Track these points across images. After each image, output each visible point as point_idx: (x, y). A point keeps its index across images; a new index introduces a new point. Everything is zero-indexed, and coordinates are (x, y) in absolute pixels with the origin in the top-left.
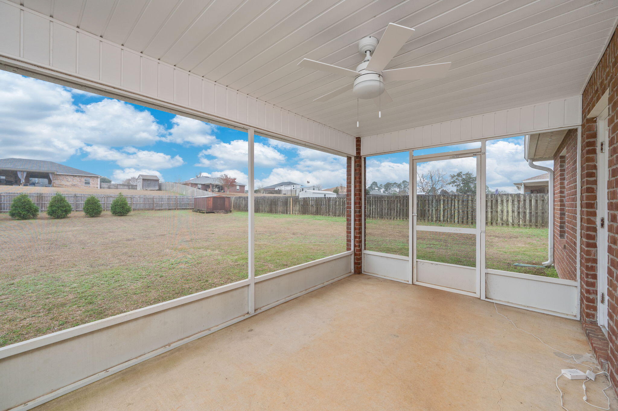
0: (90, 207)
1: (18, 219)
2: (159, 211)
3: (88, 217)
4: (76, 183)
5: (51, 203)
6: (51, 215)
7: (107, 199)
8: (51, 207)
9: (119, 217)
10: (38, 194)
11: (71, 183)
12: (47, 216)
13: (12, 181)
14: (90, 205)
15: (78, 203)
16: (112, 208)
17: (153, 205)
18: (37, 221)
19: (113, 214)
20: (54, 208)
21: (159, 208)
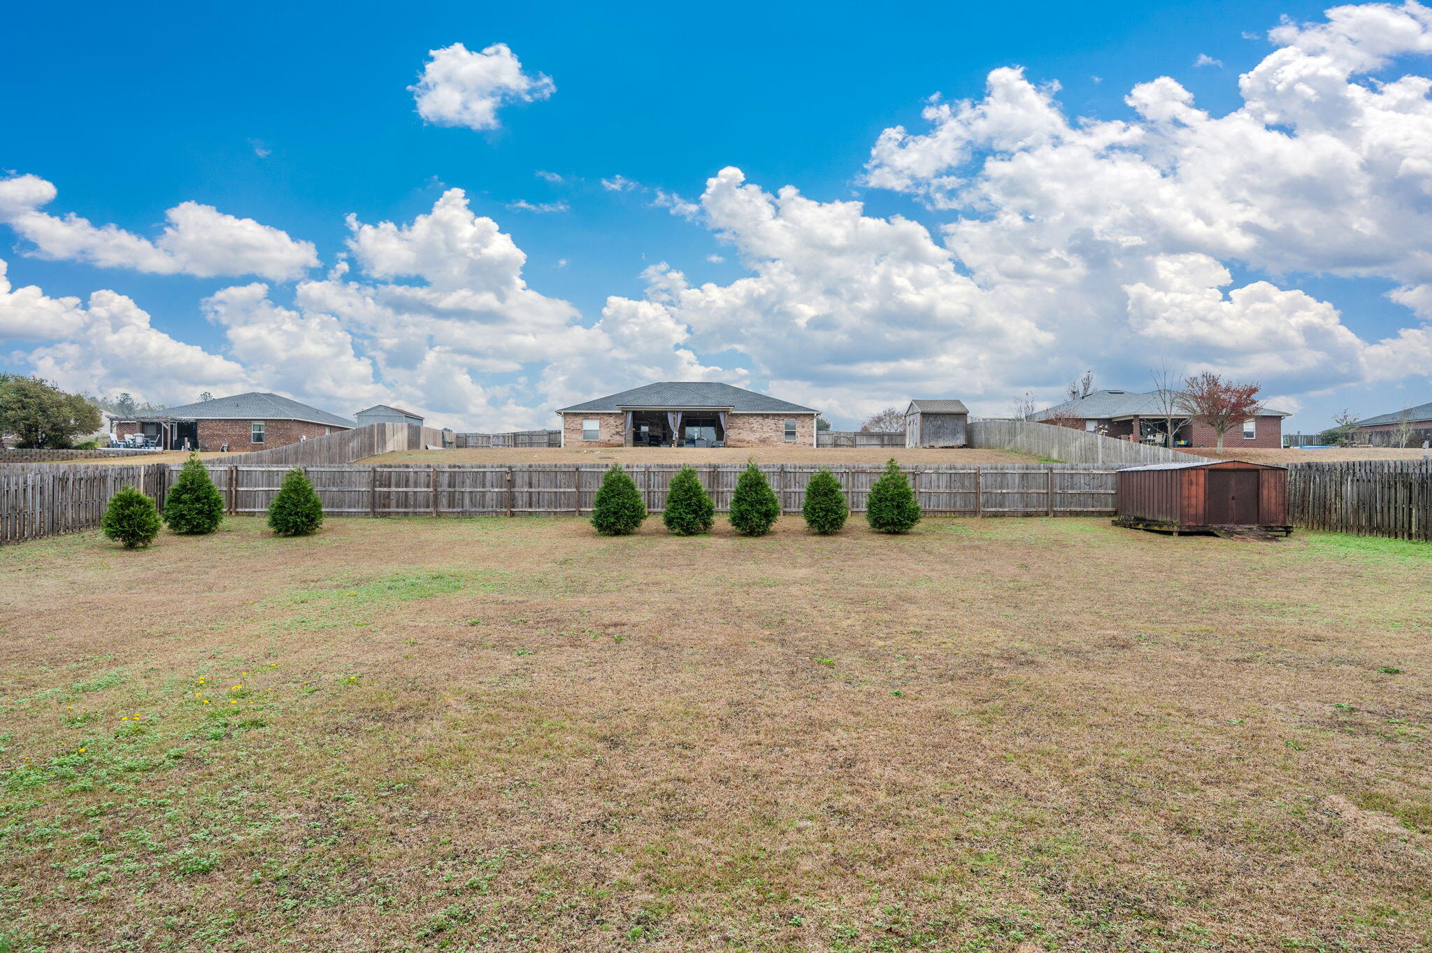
0: (819, 503)
1: (678, 534)
2: (997, 521)
3: (814, 534)
4: (767, 435)
5: (737, 492)
6: (738, 525)
7: (853, 479)
8: (738, 502)
9: (889, 536)
10: (710, 466)
11: (758, 435)
12: (730, 527)
13: (658, 437)
14: (820, 499)
15: (788, 490)
16: (870, 506)
17: (977, 498)
18: (712, 539)
19: (873, 526)
20: (744, 507)
21: (993, 509)
